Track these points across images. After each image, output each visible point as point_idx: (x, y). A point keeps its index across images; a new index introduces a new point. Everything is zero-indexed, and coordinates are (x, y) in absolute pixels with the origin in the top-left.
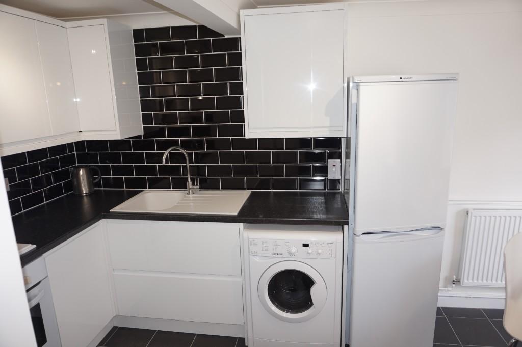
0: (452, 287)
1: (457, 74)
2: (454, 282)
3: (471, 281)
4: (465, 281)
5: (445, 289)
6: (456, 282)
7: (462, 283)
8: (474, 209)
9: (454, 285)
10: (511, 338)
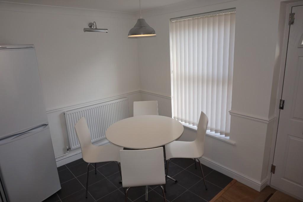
0: (68, 152)
1: (33, 45)
2: (68, 150)
3: (75, 146)
4: (73, 147)
5: (64, 155)
6: (69, 149)
7: (71, 149)
8: (67, 111)
9: (68, 151)
10: (88, 163)
